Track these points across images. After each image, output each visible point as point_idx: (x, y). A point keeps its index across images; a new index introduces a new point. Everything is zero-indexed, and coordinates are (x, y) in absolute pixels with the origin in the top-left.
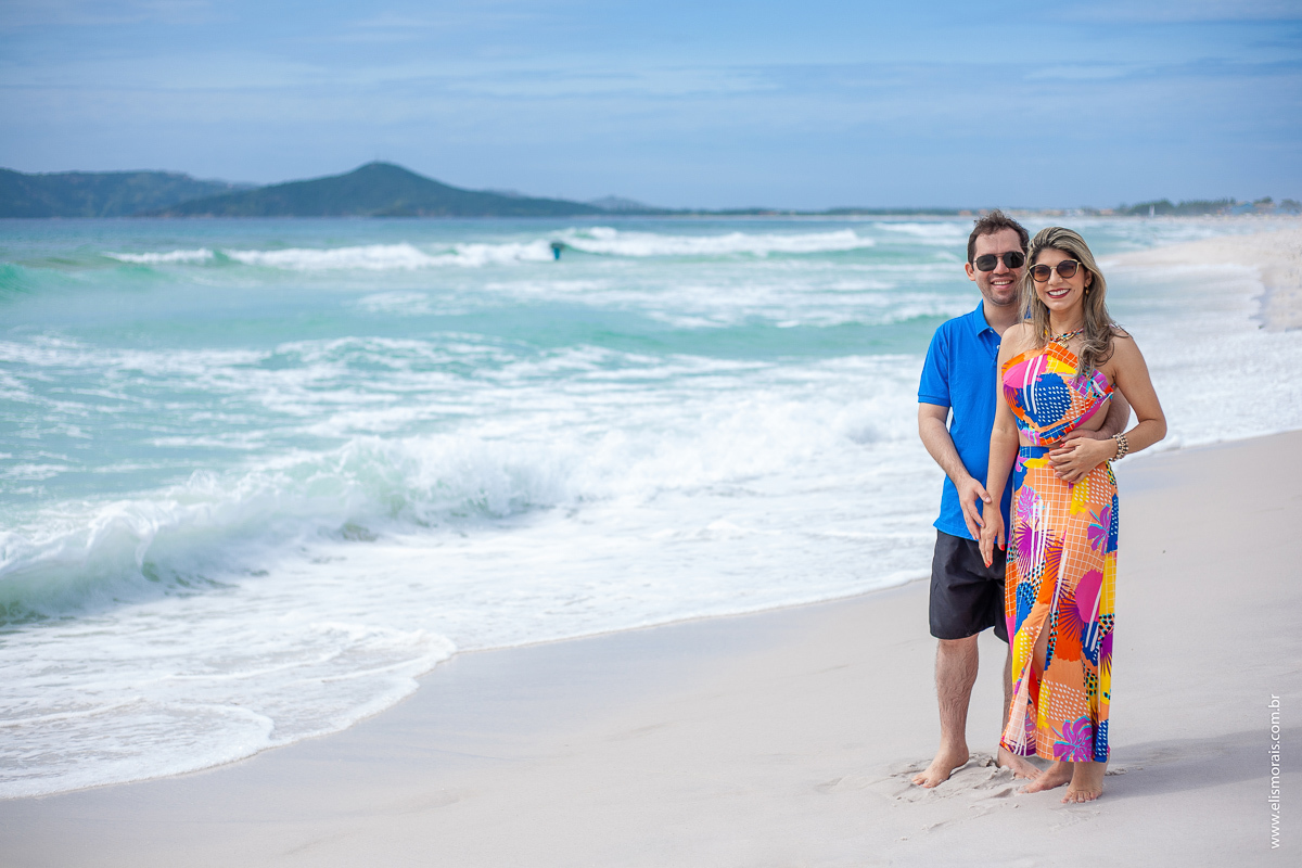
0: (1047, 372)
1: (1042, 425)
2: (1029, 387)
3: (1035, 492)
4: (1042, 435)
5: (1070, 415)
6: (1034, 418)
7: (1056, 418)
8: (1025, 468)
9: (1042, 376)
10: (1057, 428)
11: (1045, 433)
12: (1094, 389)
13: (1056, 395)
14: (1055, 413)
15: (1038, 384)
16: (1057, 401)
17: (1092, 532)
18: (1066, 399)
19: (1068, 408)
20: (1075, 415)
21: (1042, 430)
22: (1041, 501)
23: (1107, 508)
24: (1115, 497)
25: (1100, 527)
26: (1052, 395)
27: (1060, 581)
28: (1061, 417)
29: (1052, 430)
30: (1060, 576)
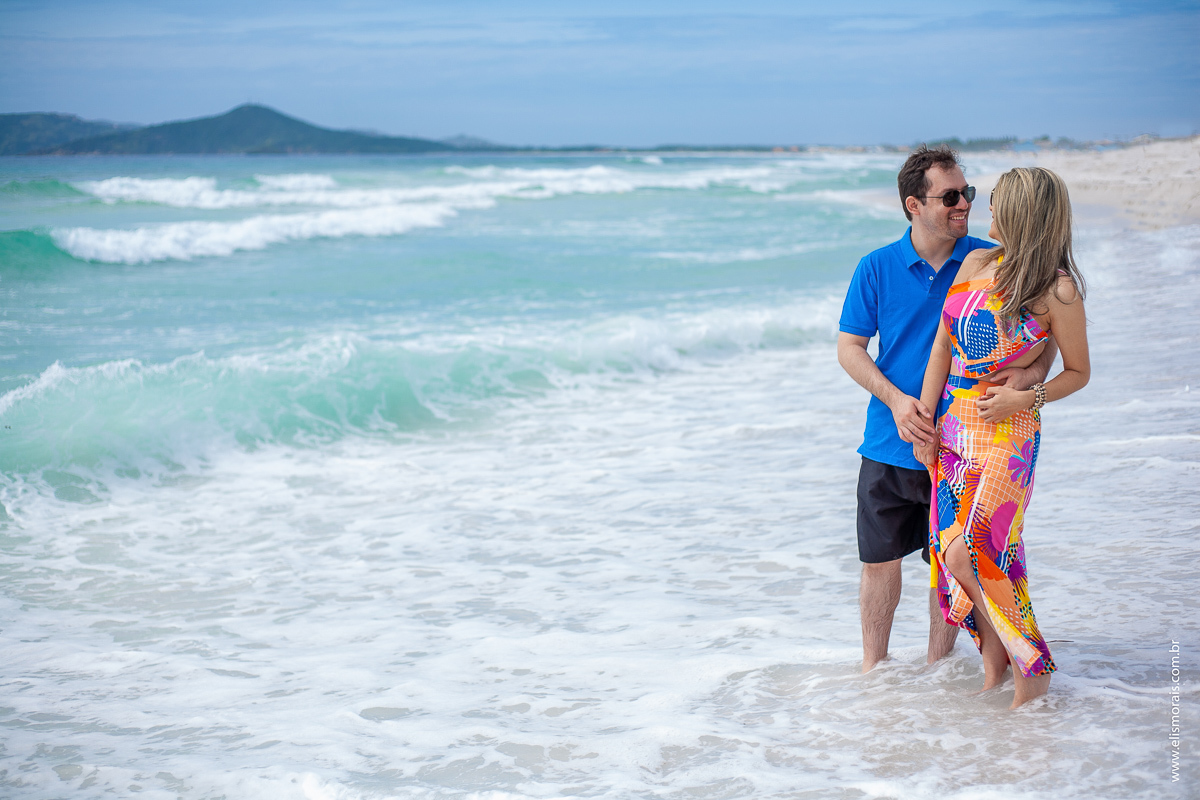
0: (984, 308)
1: (970, 358)
2: (964, 318)
3: (960, 421)
4: (967, 367)
5: (996, 355)
6: (965, 349)
7: (982, 355)
8: (952, 397)
9: (979, 311)
10: (982, 364)
11: (971, 366)
12: (1024, 334)
13: (985, 333)
14: (982, 350)
15: (973, 319)
16: (985, 339)
17: (1013, 463)
18: (993, 339)
19: (995, 348)
20: (1000, 354)
21: (969, 363)
22: (965, 431)
23: (1029, 443)
24: (1037, 434)
25: (1022, 459)
26: (982, 332)
27: (975, 505)
28: (986, 355)
29: (978, 365)
30: (976, 500)
